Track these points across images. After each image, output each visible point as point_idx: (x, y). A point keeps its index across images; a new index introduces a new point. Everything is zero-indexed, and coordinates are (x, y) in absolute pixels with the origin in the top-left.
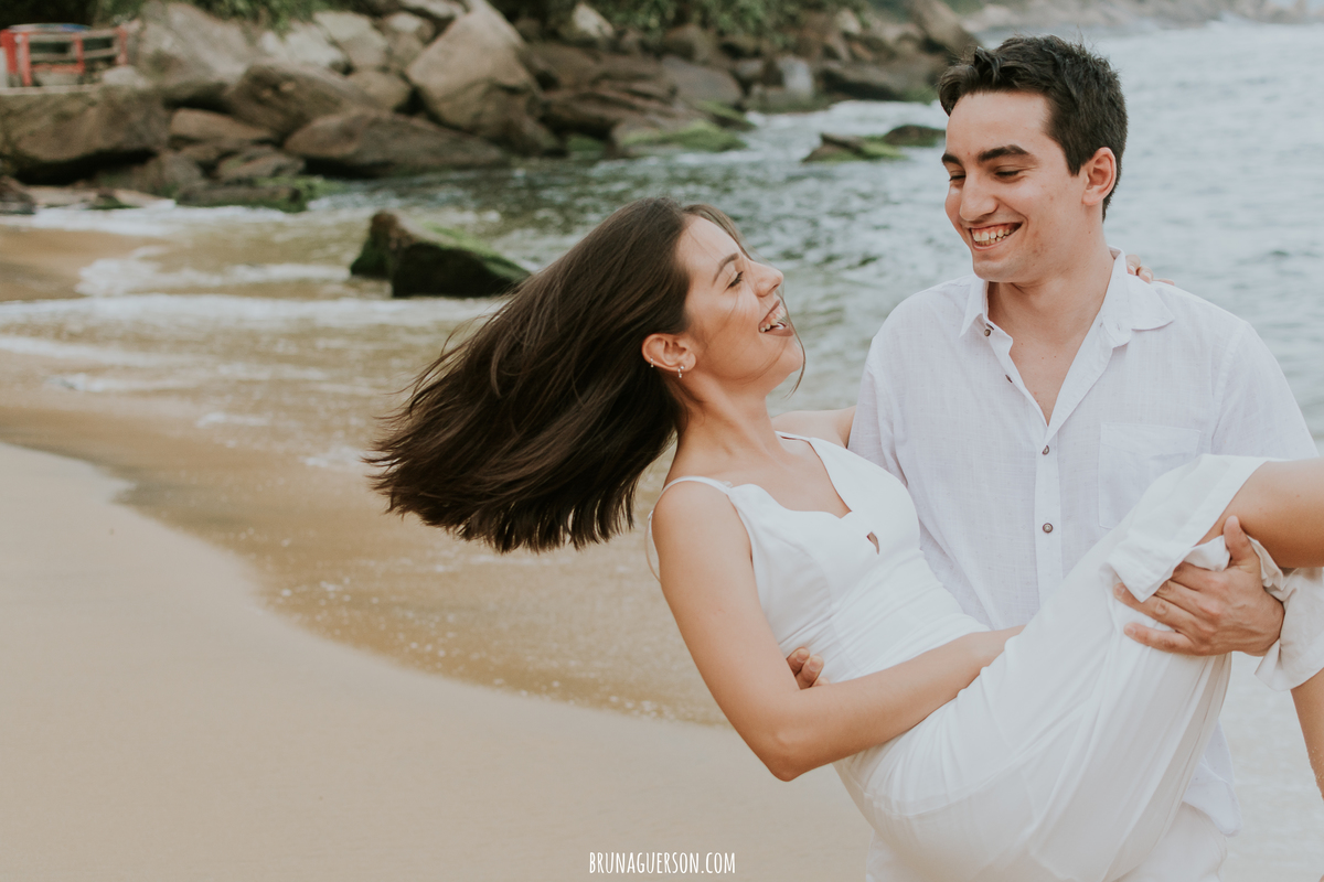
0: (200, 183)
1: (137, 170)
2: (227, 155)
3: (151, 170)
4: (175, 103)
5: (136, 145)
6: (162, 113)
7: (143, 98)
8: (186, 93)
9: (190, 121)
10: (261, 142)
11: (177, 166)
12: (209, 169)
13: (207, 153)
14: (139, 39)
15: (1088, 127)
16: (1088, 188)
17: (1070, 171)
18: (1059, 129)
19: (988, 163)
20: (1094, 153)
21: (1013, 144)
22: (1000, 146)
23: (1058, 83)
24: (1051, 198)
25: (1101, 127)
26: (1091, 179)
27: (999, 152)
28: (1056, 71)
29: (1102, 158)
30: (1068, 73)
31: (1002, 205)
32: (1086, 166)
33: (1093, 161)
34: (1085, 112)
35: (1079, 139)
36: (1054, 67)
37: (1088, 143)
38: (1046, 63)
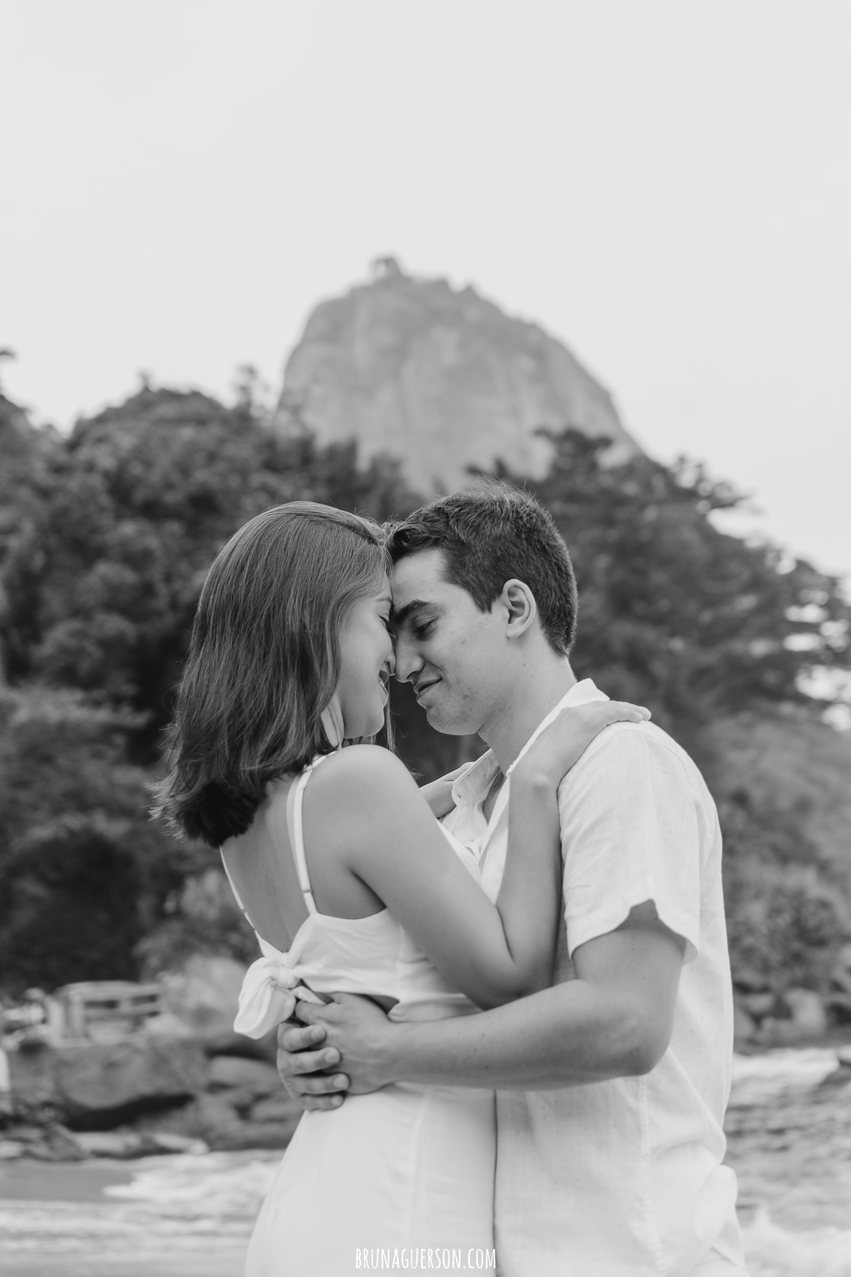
0: (233, 1126)
1: (177, 1114)
2: (261, 1097)
3: (189, 1114)
4: (214, 1052)
5: (173, 1089)
6: (199, 1057)
7: (185, 1045)
8: (223, 1043)
9: (227, 1069)
11: (215, 1111)
12: (243, 1112)
13: (243, 1096)
14: (182, 993)
15: (486, 563)
16: (510, 621)
17: (480, 610)
18: (456, 573)
19: (407, 623)
20: (502, 588)
21: (414, 599)
22: (406, 605)
23: (449, 532)
24: (463, 642)
25: (504, 561)
26: (512, 613)
27: (408, 610)
28: (447, 522)
29: (513, 590)
30: (457, 520)
31: (427, 662)
32: (497, 601)
33: (505, 596)
34: (480, 550)
35: (481, 578)
36: (446, 520)
37: (492, 578)
38: (437, 518)
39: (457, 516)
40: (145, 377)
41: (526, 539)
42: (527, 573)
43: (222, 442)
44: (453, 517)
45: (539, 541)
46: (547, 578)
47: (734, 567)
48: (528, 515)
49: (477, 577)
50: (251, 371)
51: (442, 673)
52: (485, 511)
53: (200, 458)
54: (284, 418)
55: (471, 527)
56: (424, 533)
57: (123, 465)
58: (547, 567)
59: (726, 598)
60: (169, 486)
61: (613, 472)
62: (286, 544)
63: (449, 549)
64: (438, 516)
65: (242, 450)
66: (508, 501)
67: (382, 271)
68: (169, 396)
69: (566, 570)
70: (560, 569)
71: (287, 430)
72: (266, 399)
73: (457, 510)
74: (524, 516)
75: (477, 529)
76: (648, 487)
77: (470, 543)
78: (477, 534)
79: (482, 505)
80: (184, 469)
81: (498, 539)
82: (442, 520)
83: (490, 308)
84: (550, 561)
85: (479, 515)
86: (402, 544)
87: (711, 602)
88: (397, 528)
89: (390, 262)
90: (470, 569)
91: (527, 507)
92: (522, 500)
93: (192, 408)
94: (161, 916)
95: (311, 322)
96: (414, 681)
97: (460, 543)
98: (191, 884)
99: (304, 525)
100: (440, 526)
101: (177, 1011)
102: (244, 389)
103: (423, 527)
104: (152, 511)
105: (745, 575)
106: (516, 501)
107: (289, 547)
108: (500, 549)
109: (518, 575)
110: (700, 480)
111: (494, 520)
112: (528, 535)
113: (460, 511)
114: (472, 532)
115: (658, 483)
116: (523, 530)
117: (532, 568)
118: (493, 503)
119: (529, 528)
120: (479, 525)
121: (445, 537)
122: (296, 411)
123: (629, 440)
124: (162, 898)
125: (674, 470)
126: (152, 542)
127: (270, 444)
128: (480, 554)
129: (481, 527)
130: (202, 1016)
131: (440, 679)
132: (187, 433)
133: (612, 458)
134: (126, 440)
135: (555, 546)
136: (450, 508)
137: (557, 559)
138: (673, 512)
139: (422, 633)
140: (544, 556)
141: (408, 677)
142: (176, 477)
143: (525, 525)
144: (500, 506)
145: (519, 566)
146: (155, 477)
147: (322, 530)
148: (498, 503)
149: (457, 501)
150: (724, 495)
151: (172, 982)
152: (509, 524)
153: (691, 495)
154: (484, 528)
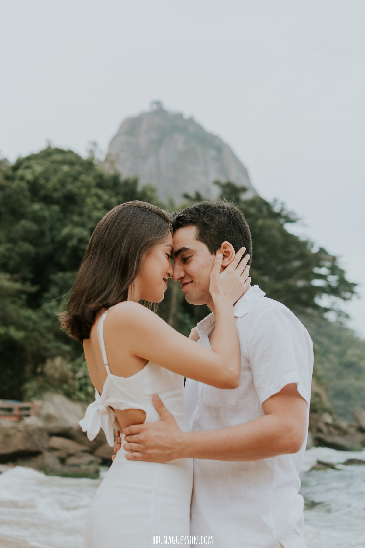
0: (58, 466)
1: (34, 459)
2: (70, 455)
3: (39, 460)
4: (52, 434)
5: (34, 448)
6: (46, 436)
7: (40, 430)
8: (57, 430)
9: (57, 442)
10: (85, 451)
11: (50, 459)
12: (62, 461)
13: (63, 454)
14: (41, 408)
15: (215, 234)
16: (223, 259)
17: (211, 254)
18: (202, 237)
19: (179, 256)
20: (221, 245)
21: (183, 247)
22: (179, 249)
23: (200, 219)
24: (203, 267)
25: (223, 233)
26: (224, 255)
27: (180, 251)
28: (200, 215)
29: (226, 246)
30: (204, 214)
31: (186, 274)
32: (218, 250)
33: (222, 248)
34: (213, 228)
35: (213, 240)
36: (199, 213)
37: (217, 240)
38: (195, 212)
39: (204, 212)
40: (49, 142)
41: (233, 224)
42: (232, 239)
43: (80, 173)
44: (202, 212)
45: (238, 226)
46: (240, 242)
47: (293, 248)
48: (234, 214)
49: (211, 239)
50: (95, 144)
51: (193, 279)
52: (216, 211)
53: (70, 180)
54: (107, 166)
55: (210, 217)
56: (189, 218)
57: (36, 179)
58: (241, 237)
59: (289, 261)
60: (55, 190)
61: (246, 202)
62: (127, 219)
63: (200, 226)
64: (196, 211)
65: (88, 178)
66: (226, 207)
67: (155, 107)
68: (60, 151)
69: (249, 238)
70: (246, 238)
71: (108, 171)
72: (100, 156)
73: (204, 209)
74: (233, 214)
75: (212, 218)
76: (260, 210)
77: (209, 225)
78: (212, 221)
79: (215, 208)
80: (63, 183)
81: (221, 223)
82: (197, 214)
83: (199, 128)
84: (242, 234)
85: (213, 213)
86: (180, 223)
87: (282, 262)
88: (178, 215)
89: (158, 103)
90: (208, 236)
91: (234, 210)
92: (232, 207)
93: (68, 157)
94: (35, 374)
95: (122, 126)
96: (180, 281)
97: (204, 224)
98: (49, 361)
99: (137, 211)
100: (196, 216)
101: (38, 415)
102: (91, 152)
103: (189, 216)
104: (47, 200)
105: (298, 252)
106: (229, 207)
107: (128, 220)
108: (221, 228)
109: (228, 240)
110: (282, 210)
111: (219, 215)
112: (234, 223)
113: (205, 210)
114: (210, 220)
115: (265, 209)
116: (232, 220)
117: (234, 237)
118: (220, 208)
119: (234, 220)
120: (213, 217)
121: (198, 221)
122: (112, 163)
123: (254, 190)
124: (36, 366)
125: (272, 204)
126: (46, 213)
127: (100, 177)
128: (213, 230)
129: (214, 218)
130: (48, 418)
131: (192, 282)
132: (66, 168)
133: (246, 197)
134: (38, 169)
135: (245, 228)
136: (201, 208)
137: (245, 234)
138: (269, 222)
139: (186, 261)
140: (240, 232)
141: (178, 279)
142: (58, 186)
143: (232, 218)
144: (222, 209)
145: (229, 235)
146: (50, 185)
147: (145, 213)
148: (222, 208)
149: (204, 205)
150: (292, 217)
151: (37, 403)
152: (226, 217)
153: (277, 215)
154: (215, 218)
